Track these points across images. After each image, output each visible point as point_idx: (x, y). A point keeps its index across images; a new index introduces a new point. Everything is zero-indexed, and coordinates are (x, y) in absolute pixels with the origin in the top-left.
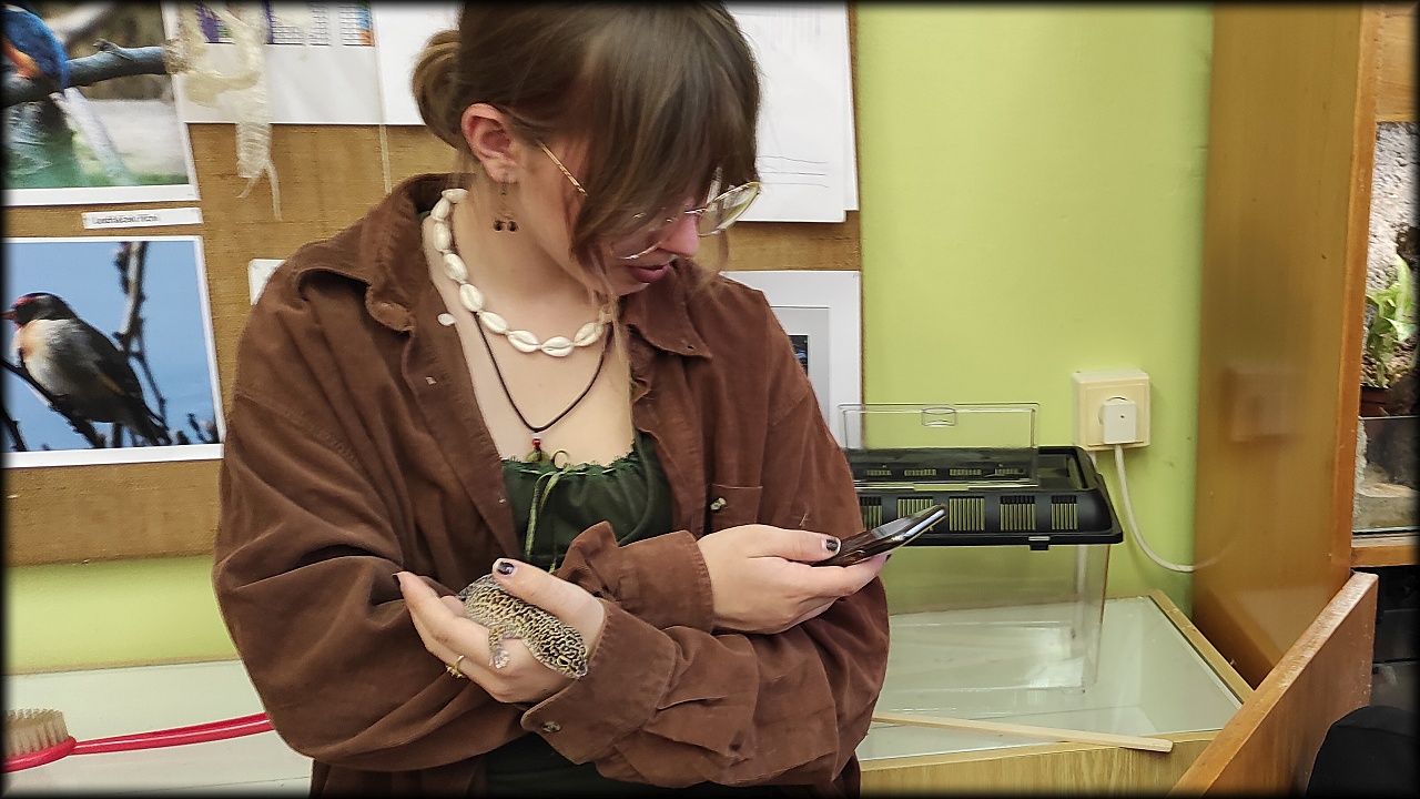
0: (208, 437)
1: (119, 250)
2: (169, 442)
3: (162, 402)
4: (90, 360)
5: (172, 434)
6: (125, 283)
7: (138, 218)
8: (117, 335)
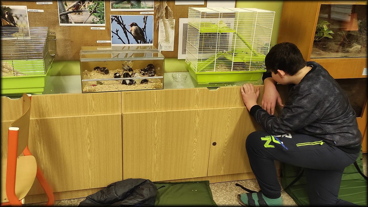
0: (151, 42)
1: (144, 17)
2: (146, 43)
3: (147, 38)
4: (139, 32)
5: (147, 42)
6: (144, 21)
7: (147, 13)
8: (142, 28)
